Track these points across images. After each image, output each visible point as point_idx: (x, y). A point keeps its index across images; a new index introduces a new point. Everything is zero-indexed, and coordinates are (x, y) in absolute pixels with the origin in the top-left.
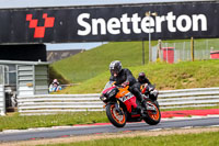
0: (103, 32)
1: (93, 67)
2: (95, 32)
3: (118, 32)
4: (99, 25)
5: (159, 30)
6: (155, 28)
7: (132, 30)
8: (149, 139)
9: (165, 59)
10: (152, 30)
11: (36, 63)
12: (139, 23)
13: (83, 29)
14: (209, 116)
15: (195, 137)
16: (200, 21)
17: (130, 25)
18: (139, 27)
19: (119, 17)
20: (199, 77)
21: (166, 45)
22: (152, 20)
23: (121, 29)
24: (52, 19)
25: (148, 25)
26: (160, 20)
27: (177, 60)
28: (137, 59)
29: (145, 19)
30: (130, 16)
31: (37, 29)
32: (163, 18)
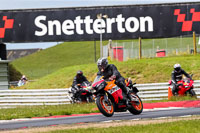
1: (49, 65)
3: (72, 33)
4: (55, 26)
5: (109, 31)
6: (105, 29)
8: (101, 130)
9: (115, 57)
12: (92, 25)
13: (40, 30)
14: (155, 109)
15: (143, 128)
16: (146, 23)
19: (73, 19)
20: (146, 73)
21: (116, 44)
23: (75, 30)
24: (12, 21)
26: (110, 21)
27: (126, 58)
28: (90, 57)
29: (97, 21)
30: (83, 18)
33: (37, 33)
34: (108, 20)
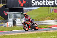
0: (38, 5)
1: (36, 14)
2: (36, 5)
3: (42, 5)
4: (37, 3)
5: (53, 4)
6: (52, 4)
7: (46, 4)
8: (50, 33)
9: (54, 12)
10: (51, 4)
11: (21, 13)
12: (48, 2)
13: (33, 4)
17: (45, 3)
18: (48, 3)
19: (42, 1)
21: (55, 8)
22: (51, 1)
23: (43, 4)
24: (25, 1)
25: (50, 3)
28: (47, 12)
30: (45, 0)
31: (21, 4)
32: (54, 1)
33: (32, 5)
34: (52, 1)
